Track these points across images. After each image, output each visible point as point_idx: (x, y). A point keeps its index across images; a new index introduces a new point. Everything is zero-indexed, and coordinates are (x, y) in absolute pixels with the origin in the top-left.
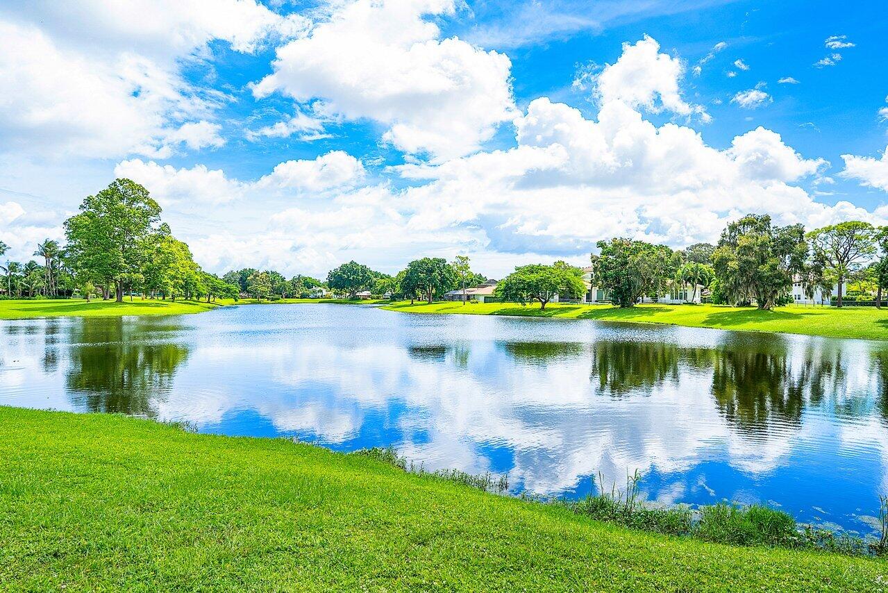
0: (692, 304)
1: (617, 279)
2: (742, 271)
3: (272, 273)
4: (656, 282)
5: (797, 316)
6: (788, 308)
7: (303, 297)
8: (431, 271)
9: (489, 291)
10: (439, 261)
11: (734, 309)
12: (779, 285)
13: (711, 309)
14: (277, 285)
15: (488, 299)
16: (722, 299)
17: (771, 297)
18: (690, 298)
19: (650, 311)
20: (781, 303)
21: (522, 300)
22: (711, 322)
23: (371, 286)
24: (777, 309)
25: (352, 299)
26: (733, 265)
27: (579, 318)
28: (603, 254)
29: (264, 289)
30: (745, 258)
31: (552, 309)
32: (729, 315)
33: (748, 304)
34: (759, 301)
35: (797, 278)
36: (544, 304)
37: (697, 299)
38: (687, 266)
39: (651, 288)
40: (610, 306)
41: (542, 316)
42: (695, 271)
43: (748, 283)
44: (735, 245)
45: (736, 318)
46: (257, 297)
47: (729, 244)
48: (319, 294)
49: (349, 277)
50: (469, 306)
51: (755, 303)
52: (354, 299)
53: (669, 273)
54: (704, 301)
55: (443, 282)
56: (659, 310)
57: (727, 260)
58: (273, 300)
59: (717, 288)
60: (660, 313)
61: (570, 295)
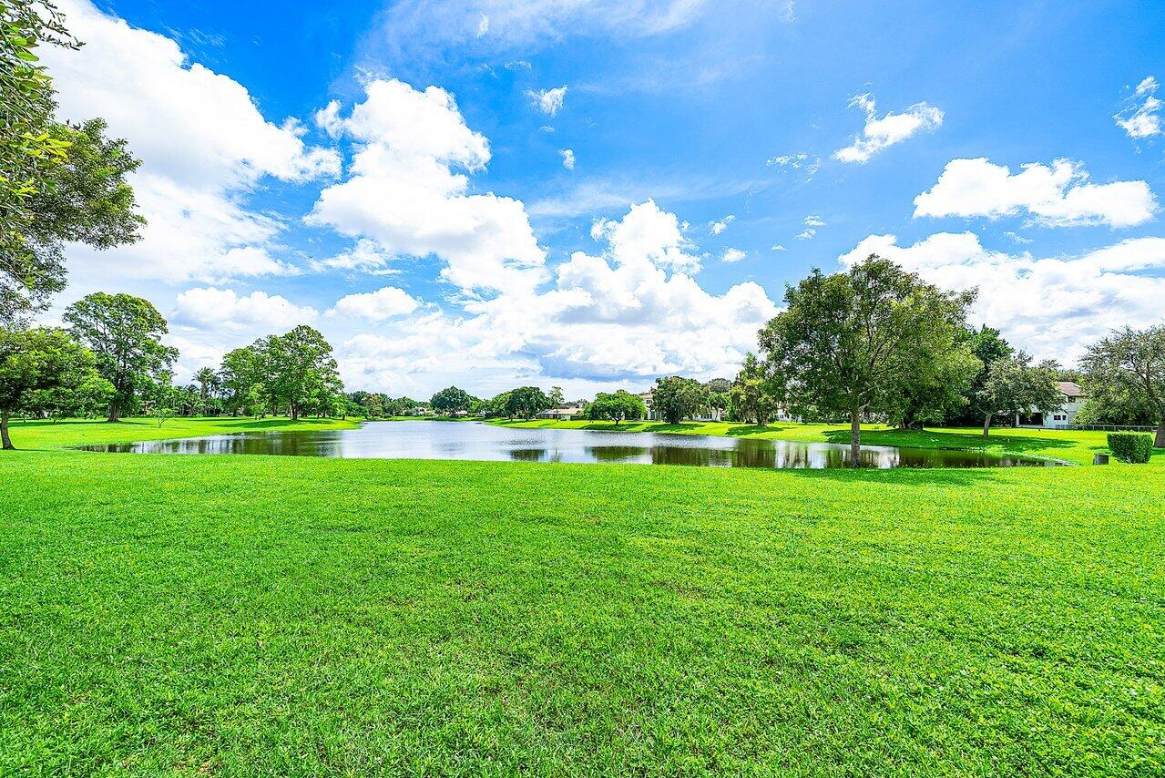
0: (716, 421)
1: (668, 405)
2: (748, 401)
3: (381, 395)
4: (694, 407)
5: (780, 430)
6: (775, 425)
7: (407, 414)
8: (528, 397)
9: (573, 411)
10: (534, 389)
11: (743, 425)
12: (770, 411)
13: (727, 426)
14: (387, 405)
15: (573, 418)
16: (735, 418)
17: (766, 418)
18: (714, 417)
19: (692, 427)
20: (772, 421)
21: (605, 419)
22: (730, 433)
23: (468, 407)
24: (769, 425)
25: (452, 417)
26: (743, 397)
27: (644, 431)
28: (659, 387)
29: (378, 408)
30: (749, 393)
31: (623, 425)
32: (740, 428)
33: (752, 422)
34: (758, 420)
35: (780, 405)
36: (617, 421)
37: (718, 419)
38: (714, 395)
39: (690, 411)
40: (662, 423)
41: (616, 429)
42: (717, 399)
43: (751, 409)
44: (744, 385)
45: (746, 431)
46: (373, 416)
47: (740, 384)
48: (421, 413)
49: (450, 399)
50: (560, 423)
51: (755, 421)
52: (454, 417)
53: (702, 401)
54: (722, 419)
55: (538, 405)
56: (696, 426)
57: (740, 394)
58: (385, 417)
59: (732, 411)
60: (697, 428)
61: (634, 414)
